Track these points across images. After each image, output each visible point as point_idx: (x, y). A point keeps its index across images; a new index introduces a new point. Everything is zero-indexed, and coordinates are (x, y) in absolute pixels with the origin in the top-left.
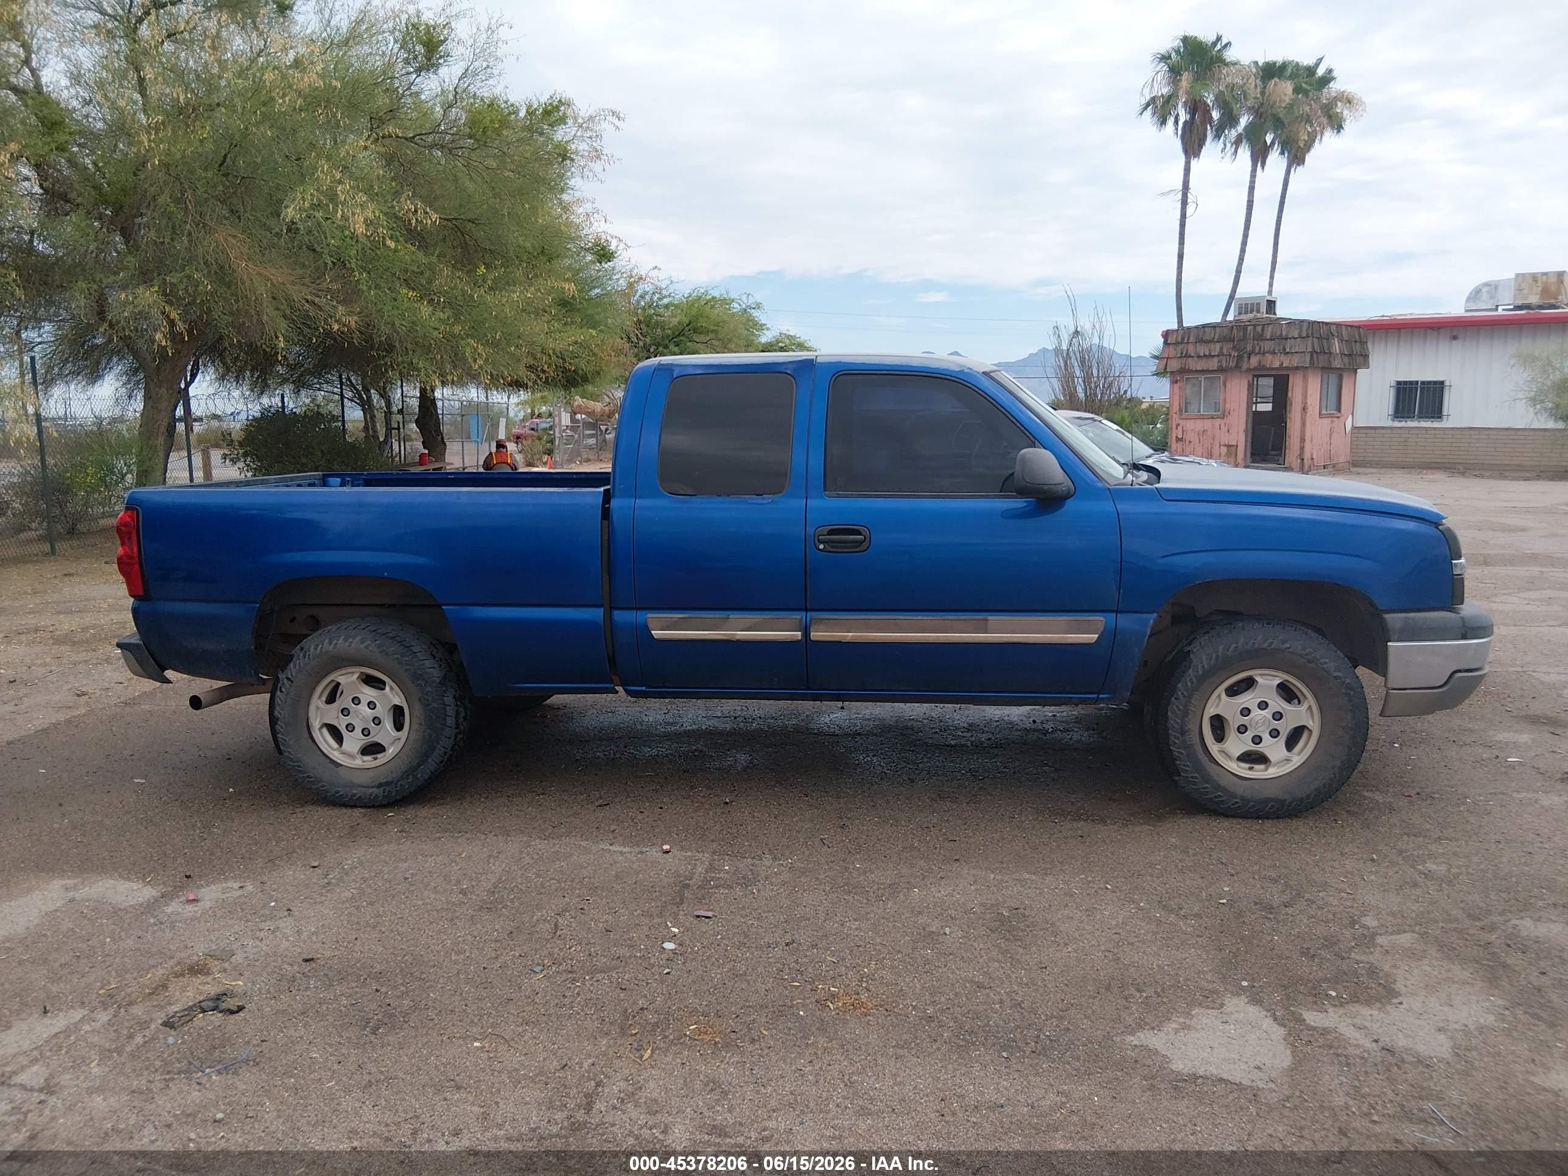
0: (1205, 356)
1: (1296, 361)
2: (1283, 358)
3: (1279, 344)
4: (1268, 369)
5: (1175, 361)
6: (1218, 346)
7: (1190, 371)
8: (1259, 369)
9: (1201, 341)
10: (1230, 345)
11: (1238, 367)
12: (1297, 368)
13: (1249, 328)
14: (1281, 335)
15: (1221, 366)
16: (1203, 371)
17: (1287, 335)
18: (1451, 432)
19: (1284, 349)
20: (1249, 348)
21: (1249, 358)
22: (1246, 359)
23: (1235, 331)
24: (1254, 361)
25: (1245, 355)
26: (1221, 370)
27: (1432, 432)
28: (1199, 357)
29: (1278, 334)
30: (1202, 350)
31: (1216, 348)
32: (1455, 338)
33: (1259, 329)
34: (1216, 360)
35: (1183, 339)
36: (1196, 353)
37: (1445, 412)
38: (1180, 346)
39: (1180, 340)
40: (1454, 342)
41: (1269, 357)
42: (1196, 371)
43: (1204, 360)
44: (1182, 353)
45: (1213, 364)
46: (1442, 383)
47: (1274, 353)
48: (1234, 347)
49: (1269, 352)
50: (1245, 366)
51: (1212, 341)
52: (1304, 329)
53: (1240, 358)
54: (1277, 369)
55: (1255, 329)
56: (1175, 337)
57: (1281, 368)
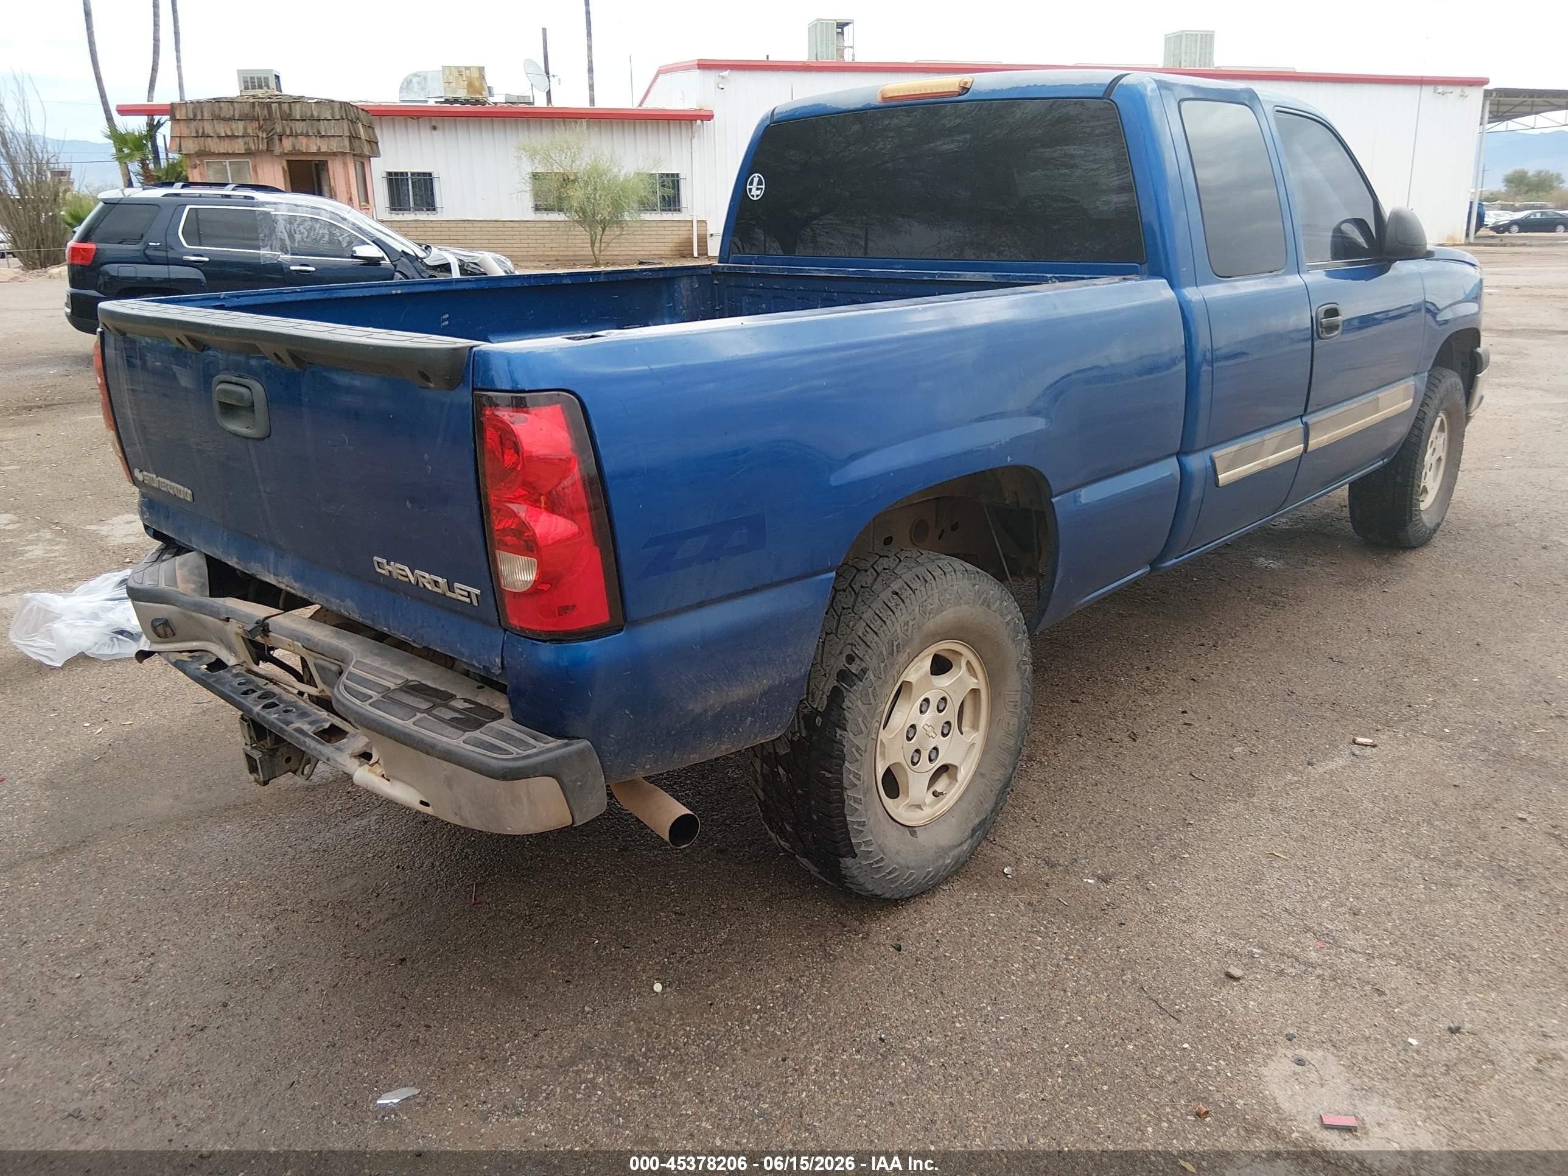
0: (227, 136)
1: (334, 146)
2: (318, 141)
3: (312, 126)
4: (304, 154)
5: (191, 141)
6: (241, 124)
7: (213, 154)
8: (293, 154)
9: (217, 118)
10: (255, 124)
11: (269, 151)
12: (334, 154)
13: (274, 105)
14: (312, 115)
15: (249, 149)
16: (227, 155)
17: (318, 116)
18: (447, 225)
19: (319, 132)
20: (279, 129)
21: (281, 140)
22: (277, 142)
23: (257, 108)
24: (287, 144)
25: (276, 137)
26: (249, 153)
27: (431, 225)
28: (219, 137)
29: (309, 115)
30: (222, 129)
31: (239, 128)
32: (435, 128)
33: (285, 107)
34: (241, 141)
35: (195, 115)
36: (215, 132)
37: (438, 204)
38: (193, 124)
39: (191, 116)
40: (434, 132)
41: (303, 140)
42: (219, 154)
43: (227, 140)
44: (197, 132)
45: (239, 146)
46: (430, 174)
47: (307, 136)
48: (260, 128)
49: (302, 134)
50: (277, 150)
51: (231, 119)
52: (337, 110)
53: (270, 140)
54: (313, 154)
55: (280, 107)
56: (184, 111)
57: (319, 153)
